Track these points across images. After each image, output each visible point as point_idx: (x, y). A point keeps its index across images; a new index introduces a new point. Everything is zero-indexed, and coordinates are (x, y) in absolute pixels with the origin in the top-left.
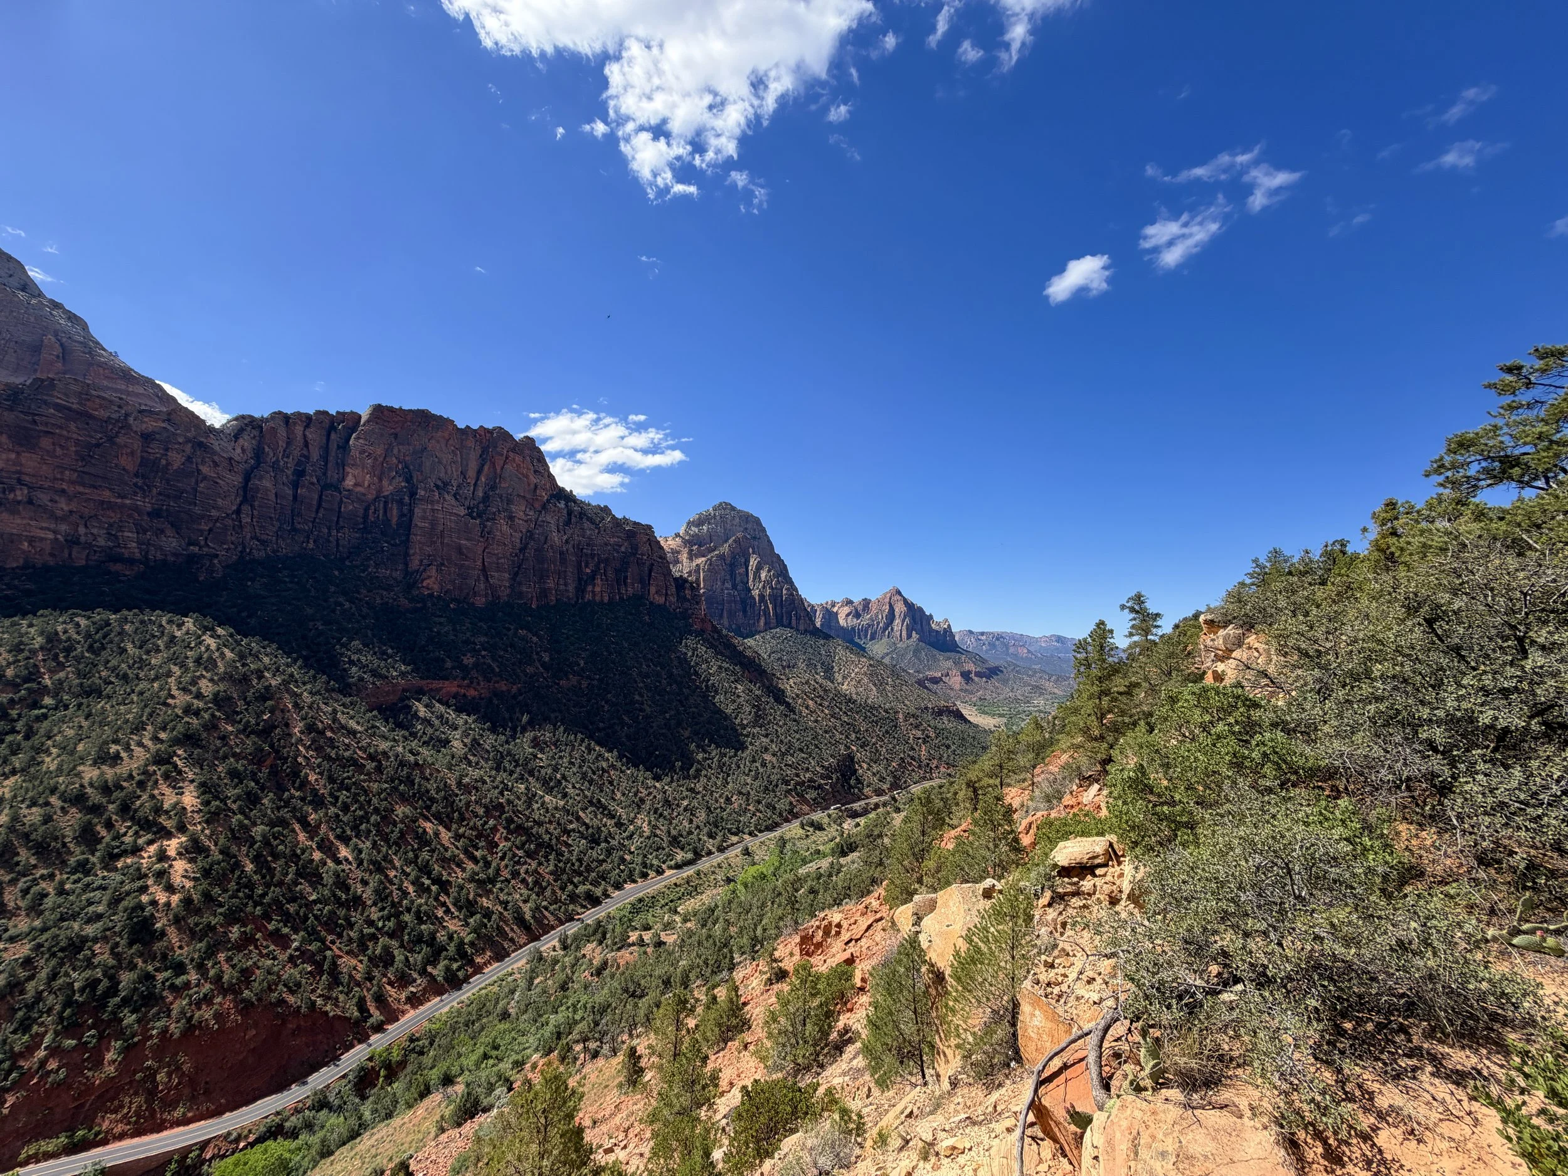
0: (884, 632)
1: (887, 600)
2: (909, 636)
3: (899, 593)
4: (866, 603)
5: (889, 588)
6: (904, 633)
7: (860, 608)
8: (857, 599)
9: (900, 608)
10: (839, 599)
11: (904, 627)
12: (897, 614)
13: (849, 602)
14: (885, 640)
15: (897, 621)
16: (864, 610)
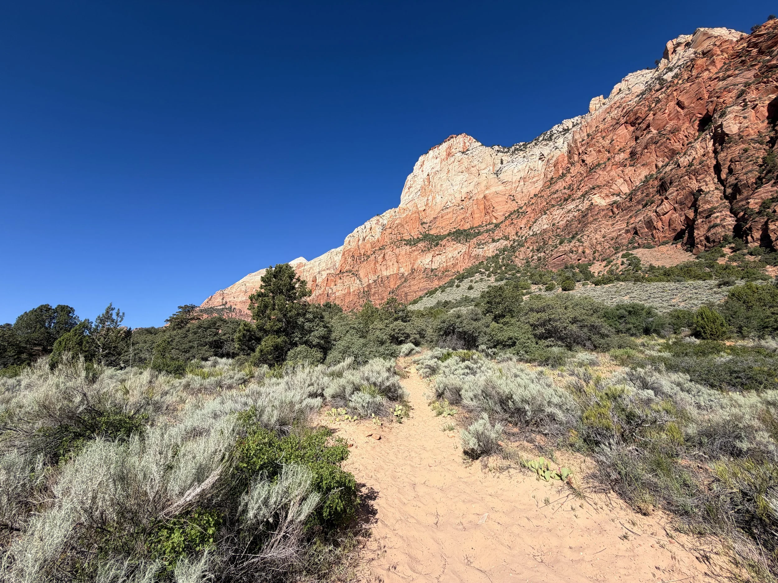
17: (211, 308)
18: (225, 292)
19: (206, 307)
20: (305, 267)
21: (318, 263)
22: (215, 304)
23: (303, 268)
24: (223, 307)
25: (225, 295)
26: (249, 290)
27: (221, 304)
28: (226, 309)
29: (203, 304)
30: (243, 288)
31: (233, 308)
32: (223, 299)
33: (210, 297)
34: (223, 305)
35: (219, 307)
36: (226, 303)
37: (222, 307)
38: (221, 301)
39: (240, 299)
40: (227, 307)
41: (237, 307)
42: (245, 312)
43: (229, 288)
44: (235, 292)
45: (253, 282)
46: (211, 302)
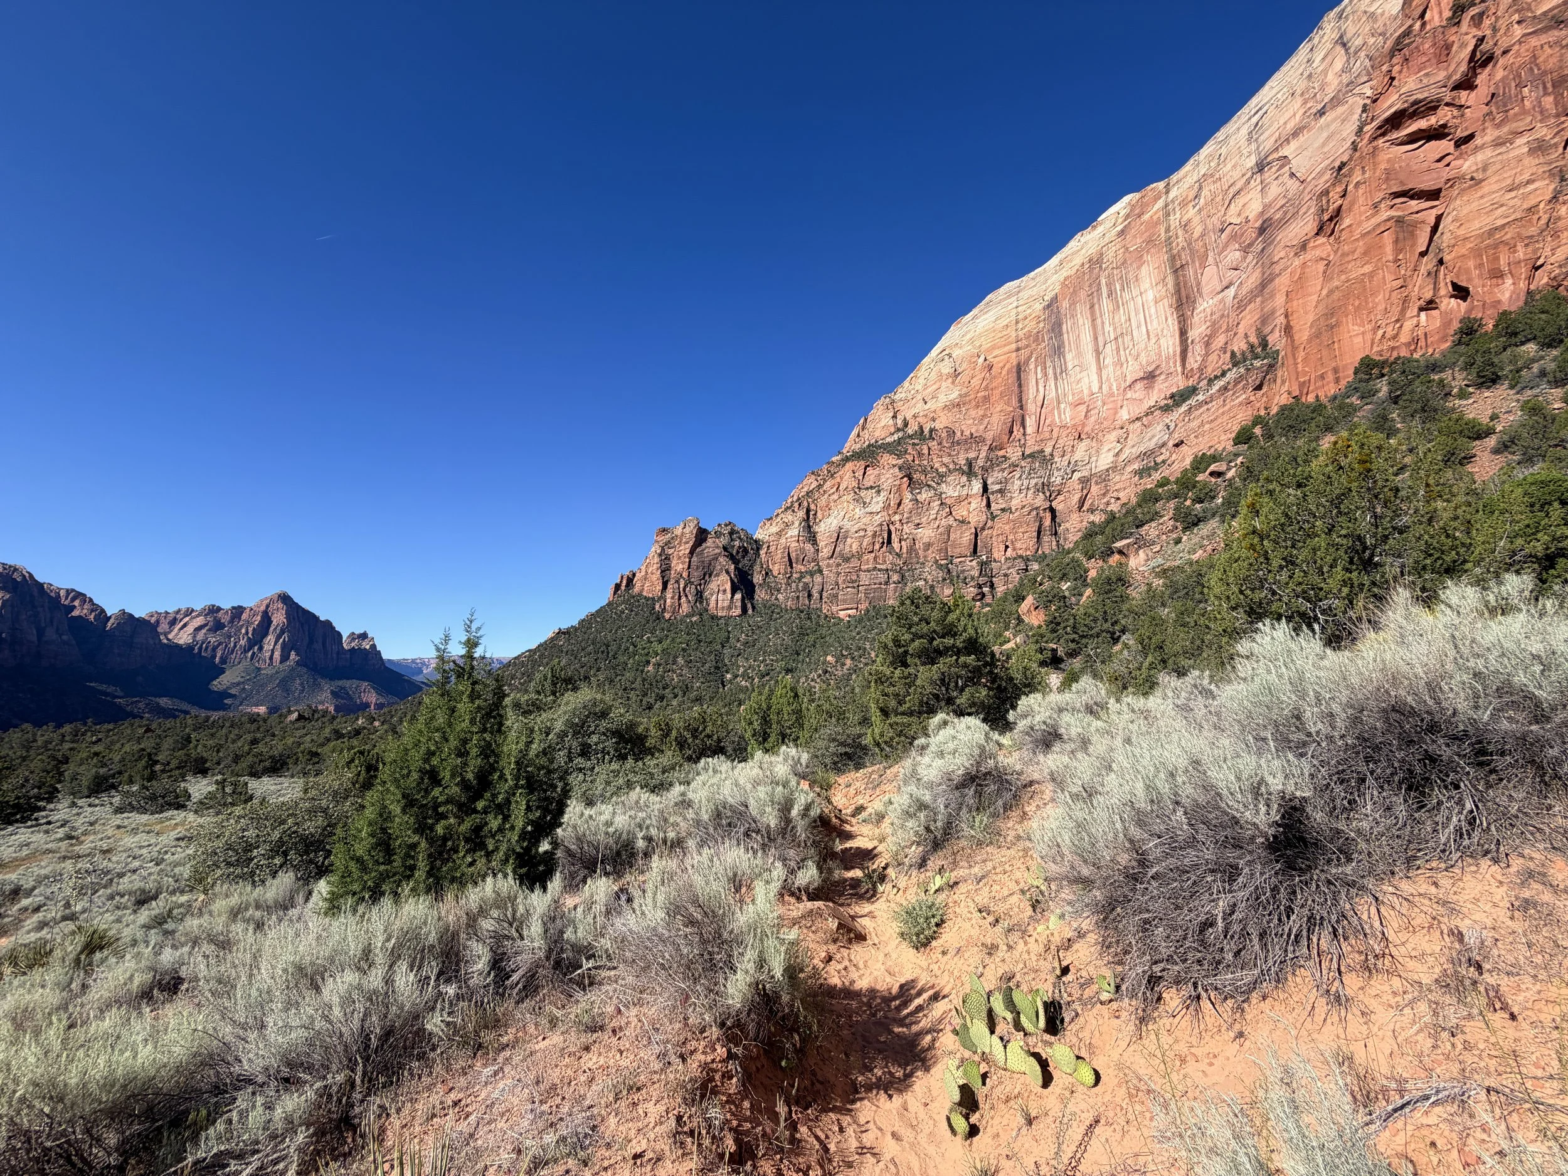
0: (246, 651)
1: (263, 608)
2: (285, 658)
3: (285, 598)
4: (238, 611)
5: (273, 591)
6: (277, 655)
7: (226, 619)
8: (226, 605)
9: (279, 618)
10: (198, 607)
11: (278, 647)
12: (272, 629)
13: (214, 610)
14: (246, 663)
15: (270, 638)
16: (232, 621)
17: (869, 446)
18: (897, 397)
19: (857, 447)
20: (1172, 195)
21: (1244, 131)
22: (877, 434)
23: (1160, 203)
24: (900, 434)
25: (898, 405)
26: (964, 366)
27: (893, 430)
28: (910, 437)
29: (847, 445)
30: (946, 368)
31: (926, 431)
32: (895, 417)
33: (862, 421)
34: (899, 430)
35: (889, 440)
36: (906, 424)
37: (896, 437)
38: (891, 422)
39: (943, 399)
40: (910, 431)
41: (938, 425)
42: (967, 433)
43: (906, 384)
44: (926, 387)
45: (972, 341)
46: (866, 434)
